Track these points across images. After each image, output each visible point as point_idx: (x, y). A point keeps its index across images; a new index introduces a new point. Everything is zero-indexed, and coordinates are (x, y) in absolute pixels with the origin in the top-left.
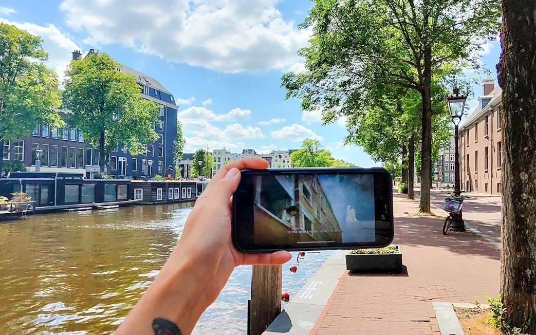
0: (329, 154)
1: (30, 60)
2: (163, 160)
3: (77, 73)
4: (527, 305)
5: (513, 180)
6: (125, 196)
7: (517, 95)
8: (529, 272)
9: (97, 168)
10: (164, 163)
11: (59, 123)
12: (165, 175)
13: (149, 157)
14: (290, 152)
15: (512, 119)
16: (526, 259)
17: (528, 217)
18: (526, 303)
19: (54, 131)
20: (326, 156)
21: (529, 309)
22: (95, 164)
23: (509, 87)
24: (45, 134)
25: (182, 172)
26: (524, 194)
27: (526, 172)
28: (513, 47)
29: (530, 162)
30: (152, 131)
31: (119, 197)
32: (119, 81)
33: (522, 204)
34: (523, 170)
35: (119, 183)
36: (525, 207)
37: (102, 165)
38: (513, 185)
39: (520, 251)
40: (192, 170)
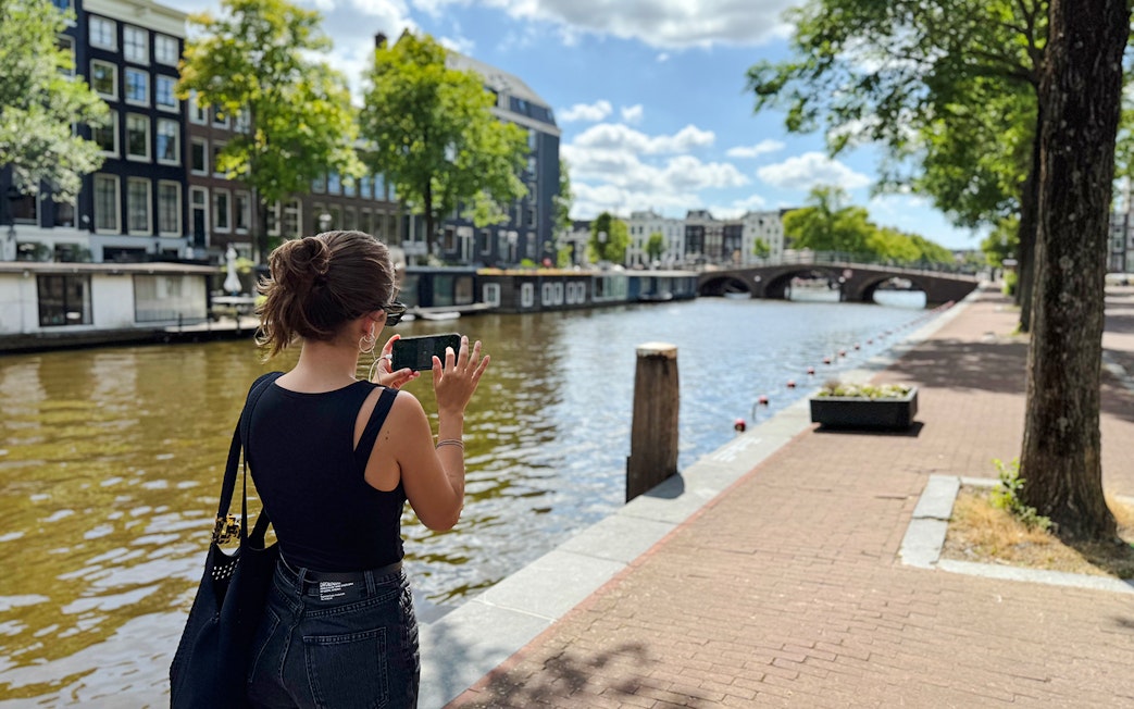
0: (865, 215)
1: (307, 56)
2: (535, 231)
3: (381, 73)
4: (1056, 474)
5: (1048, 270)
6: (469, 298)
7: (1064, 124)
8: (1063, 422)
9: (421, 248)
10: (537, 238)
11: (357, 168)
12: (538, 261)
13: (510, 227)
14: (783, 212)
15: (1054, 166)
16: (1059, 401)
17: (1067, 331)
18: (1053, 471)
19: (349, 182)
20: (859, 220)
21: (1058, 483)
22: (418, 239)
23: (1053, 110)
24: (334, 188)
25: (573, 254)
26: (1065, 294)
27: (1071, 257)
28: (1064, 38)
29: (1078, 240)
30: (514, 180)
31: (458, 300)
32: (454, 85)
33: (1060, 310)
34: (1065, 253)
35: (457, 276)
36: (1065, 314)
37: (429, 242)
38: (1048, 278)
39: (1050, 387)
40: (589, 250)
